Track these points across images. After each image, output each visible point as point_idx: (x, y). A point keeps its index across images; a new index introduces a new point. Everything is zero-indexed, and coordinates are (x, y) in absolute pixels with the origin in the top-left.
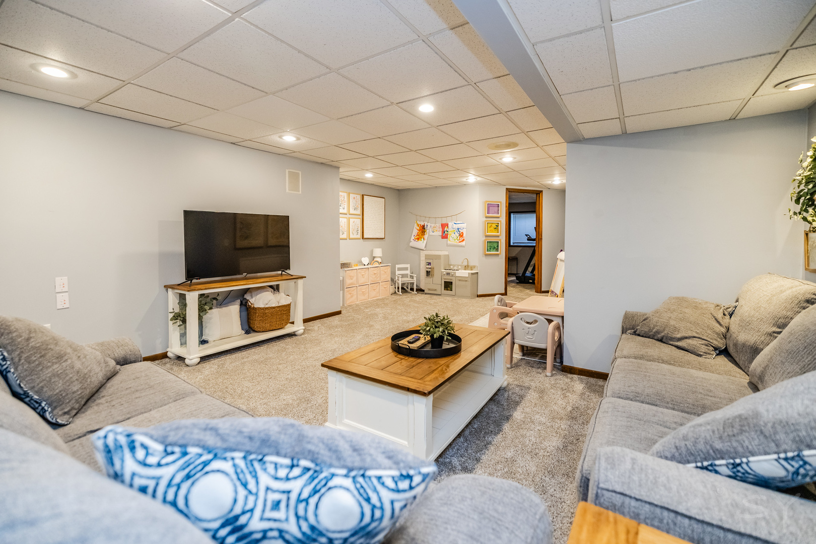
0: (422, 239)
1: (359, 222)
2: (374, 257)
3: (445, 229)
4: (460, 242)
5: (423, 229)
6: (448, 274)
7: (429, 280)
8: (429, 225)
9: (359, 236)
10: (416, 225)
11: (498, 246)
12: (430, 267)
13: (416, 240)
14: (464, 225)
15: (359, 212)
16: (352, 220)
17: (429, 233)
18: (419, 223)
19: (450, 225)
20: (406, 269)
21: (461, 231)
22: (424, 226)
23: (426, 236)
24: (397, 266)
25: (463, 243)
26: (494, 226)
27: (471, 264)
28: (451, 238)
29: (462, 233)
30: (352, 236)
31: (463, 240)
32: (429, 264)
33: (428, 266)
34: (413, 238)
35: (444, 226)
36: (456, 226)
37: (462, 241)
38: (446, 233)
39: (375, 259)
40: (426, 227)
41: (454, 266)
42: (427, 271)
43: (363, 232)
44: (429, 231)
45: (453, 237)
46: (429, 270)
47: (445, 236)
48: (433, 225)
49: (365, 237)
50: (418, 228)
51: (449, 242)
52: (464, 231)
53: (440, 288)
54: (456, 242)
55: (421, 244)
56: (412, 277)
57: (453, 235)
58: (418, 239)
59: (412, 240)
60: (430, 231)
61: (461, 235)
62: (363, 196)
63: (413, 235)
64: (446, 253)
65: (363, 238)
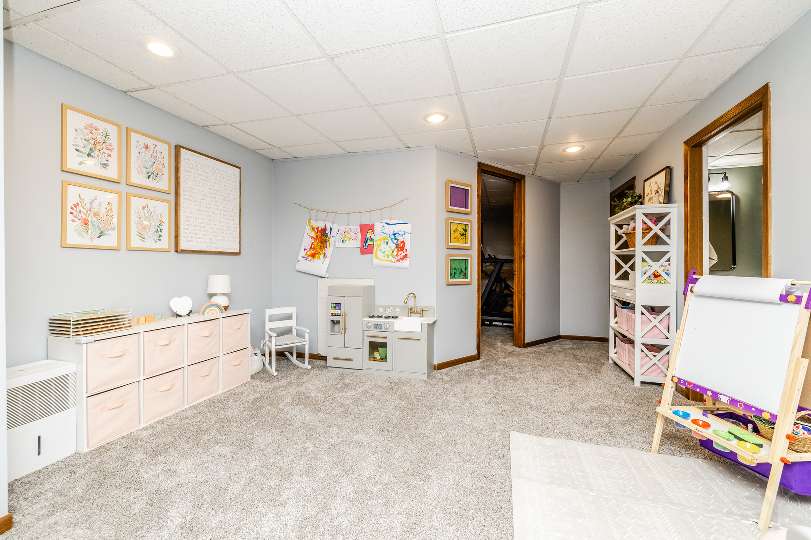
0: (322, 256)
1: (163, 210)
2: (211, 296)
3: (368, 236)
4: (398, 261)
5: (322, 237)
6: (377, 327)
7: (338, 340)
8: (335, 228)
9: (166, 242)
10: (308, 230)
11: (466, 268)
12: (338, 312)
13: (310, 258)
14: (407, 228)
15: (164, 183)
16: (136, 203)
17: (335, 245)
18: (315, 225)
19: (378, 227)
20: (289, 317)
21: (401, 239)
22: (325, 230)
23: (329, 251)
24: (269, 312)
25: (405, 263)
26: (460, 229)
27: (420, 304)
28: (380, 254)
29: (403, 242)
30: (136, 243)
31: (406, 257)
32: (338, 306)
33: (334, 312)
34: (303, 253)
35: (366, 229)
36: (391, 230)
37: (403, 259)
38: (369, 242)
39: (215, 300)
40: (328, 231)
41: (386, 308)
42: (333, 322)
43: (177, 237)
44: (334, 240)
45: (384, 250)
46: (336, 319)
47: (367, 248)
48: (343, 229)
49: (183, 247)
50: (313, 235)
51: (376, 261)
52: (407, 239)
53: (361, 356)
54: (391, 262)
55: (319, 266)
56: (300, 335)
57: (384, 247)
58: (313, 256)
59: (300, 258)
60: (337, 239)
61: (401, 247)
62: (177, 148)
63: (303, 249)
64: (369, 283)
65: (177, 251)
